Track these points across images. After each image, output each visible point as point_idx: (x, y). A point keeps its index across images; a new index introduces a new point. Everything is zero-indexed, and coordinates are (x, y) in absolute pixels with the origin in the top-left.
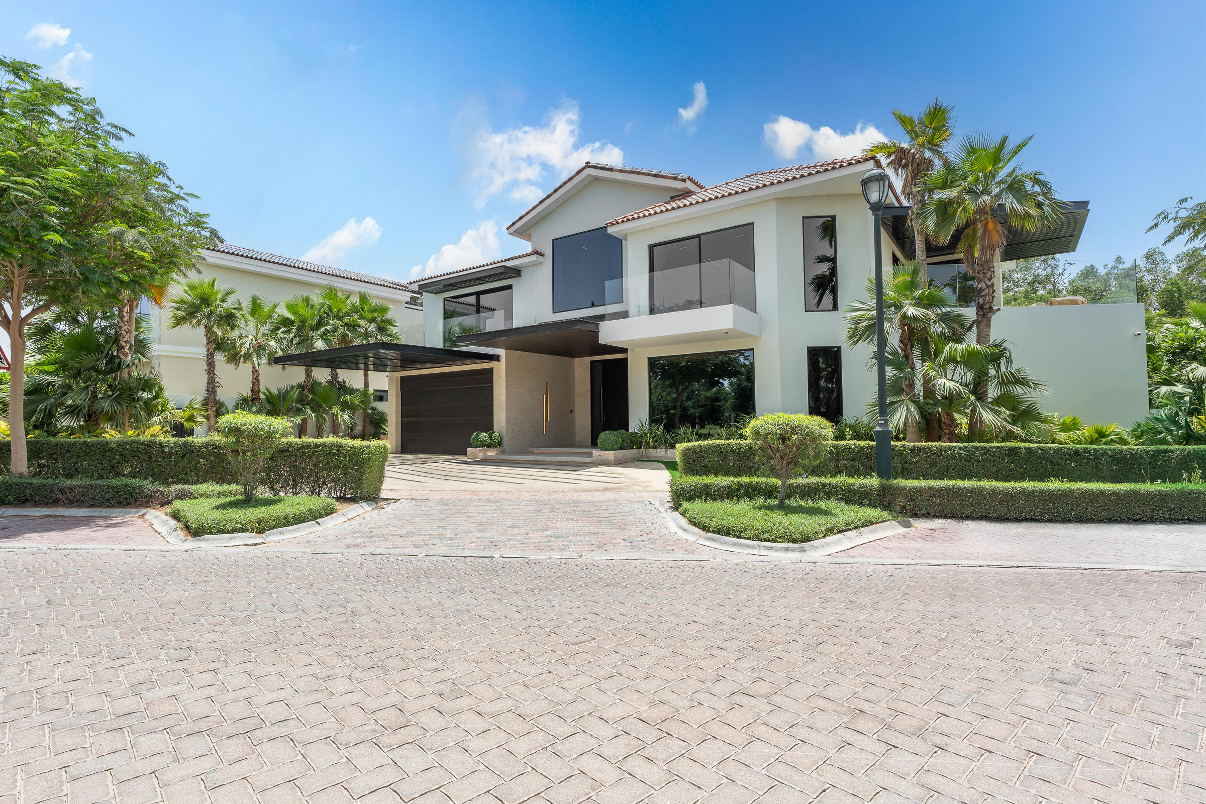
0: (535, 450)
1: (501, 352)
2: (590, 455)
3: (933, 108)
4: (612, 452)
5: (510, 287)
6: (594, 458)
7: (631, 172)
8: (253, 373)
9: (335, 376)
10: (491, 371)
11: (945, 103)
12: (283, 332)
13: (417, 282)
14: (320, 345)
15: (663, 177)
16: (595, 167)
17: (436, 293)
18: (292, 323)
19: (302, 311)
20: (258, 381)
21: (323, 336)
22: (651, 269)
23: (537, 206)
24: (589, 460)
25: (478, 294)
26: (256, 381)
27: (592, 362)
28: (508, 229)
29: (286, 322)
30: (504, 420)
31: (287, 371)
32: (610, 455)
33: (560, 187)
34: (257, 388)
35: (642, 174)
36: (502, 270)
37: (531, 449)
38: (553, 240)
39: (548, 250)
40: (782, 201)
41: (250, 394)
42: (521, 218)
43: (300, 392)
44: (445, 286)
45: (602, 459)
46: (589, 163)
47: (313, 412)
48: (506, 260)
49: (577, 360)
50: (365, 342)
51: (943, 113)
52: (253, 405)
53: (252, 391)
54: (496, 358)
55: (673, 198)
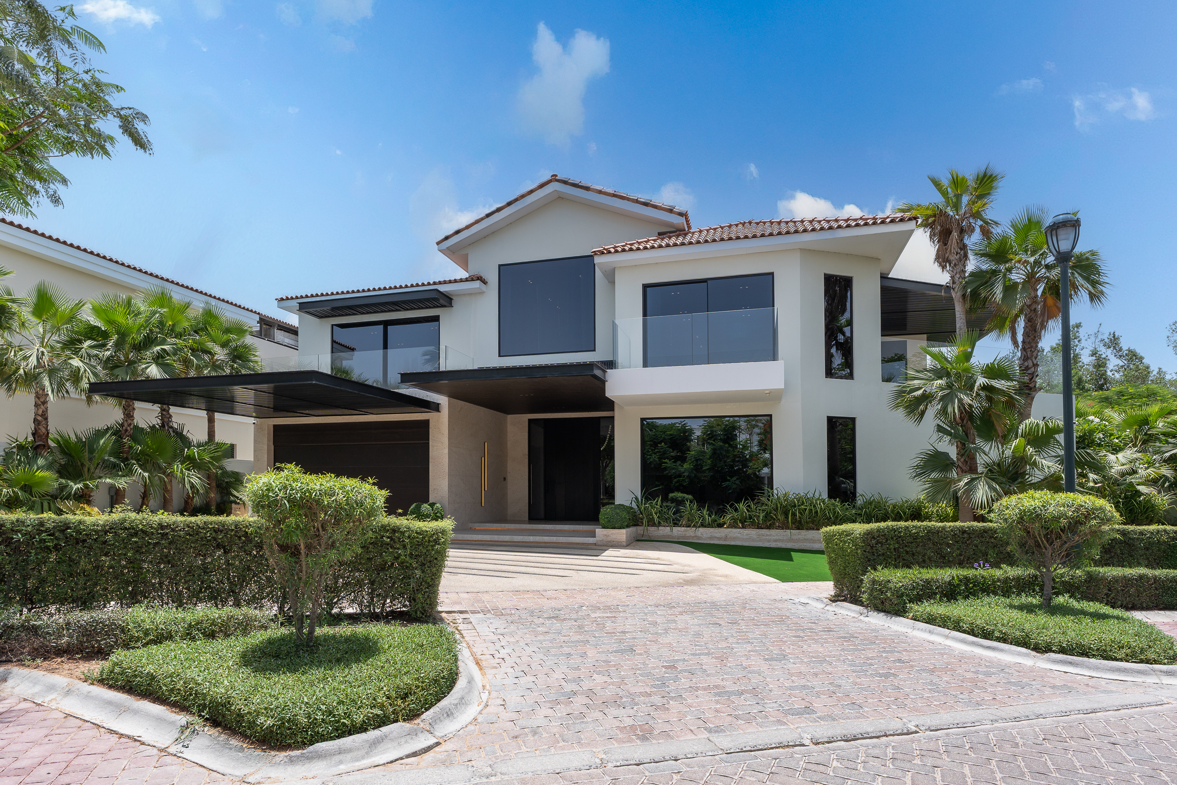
0: (477, 526)
1: (443, 400)
2: (593, 535)
3: (981, 175)
4: (624, 531)
5: (436, 319)
6: (597, 538)
7: (614, 195)
8: (36, 405)
9: (165, 417)
10: (426, 424)
11: (997, 168)
12: (91, 347)
13: (297, 298)
14: (154, 371)
15: (655, 207)
16: (565, 182)
17: (320, 317)
18: (105, 335)
19: (120, 319)
20: (46, 419)
21: (159, 359)
22: (645, 314)
23: (482, 219)
24: (591, 540)
25: (386, 324)
26: (41, 419)
27: (530, 421)
28: (438, 243)
29: (92, 332)
30: (446, 488)
31: (94, 407)
32: (621, 534)
33: (516, 200)
34: (44, 430)
35: (628, 199)
36: (434, 295)
37: (471, 525)
38: (500, 266)
39: (493, 278)
40: (807, 252)
41: (30, 438)
42: (458, 232)
43: (116, 441)
44: (333, 309)
45: (609, 539)
46: (556, 176)
47: (144, 471)
48: (440, 283)
49: (510, 417)
50: (214, 374)
51: (992, 181)
52: (37, 455)
53: (34, 434)
54: (436, 407)
55: (661, 235)
